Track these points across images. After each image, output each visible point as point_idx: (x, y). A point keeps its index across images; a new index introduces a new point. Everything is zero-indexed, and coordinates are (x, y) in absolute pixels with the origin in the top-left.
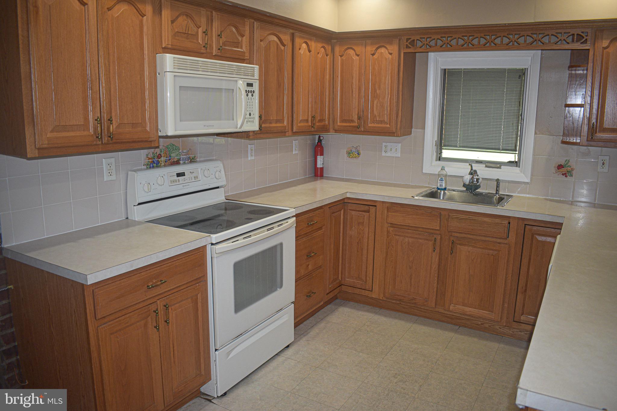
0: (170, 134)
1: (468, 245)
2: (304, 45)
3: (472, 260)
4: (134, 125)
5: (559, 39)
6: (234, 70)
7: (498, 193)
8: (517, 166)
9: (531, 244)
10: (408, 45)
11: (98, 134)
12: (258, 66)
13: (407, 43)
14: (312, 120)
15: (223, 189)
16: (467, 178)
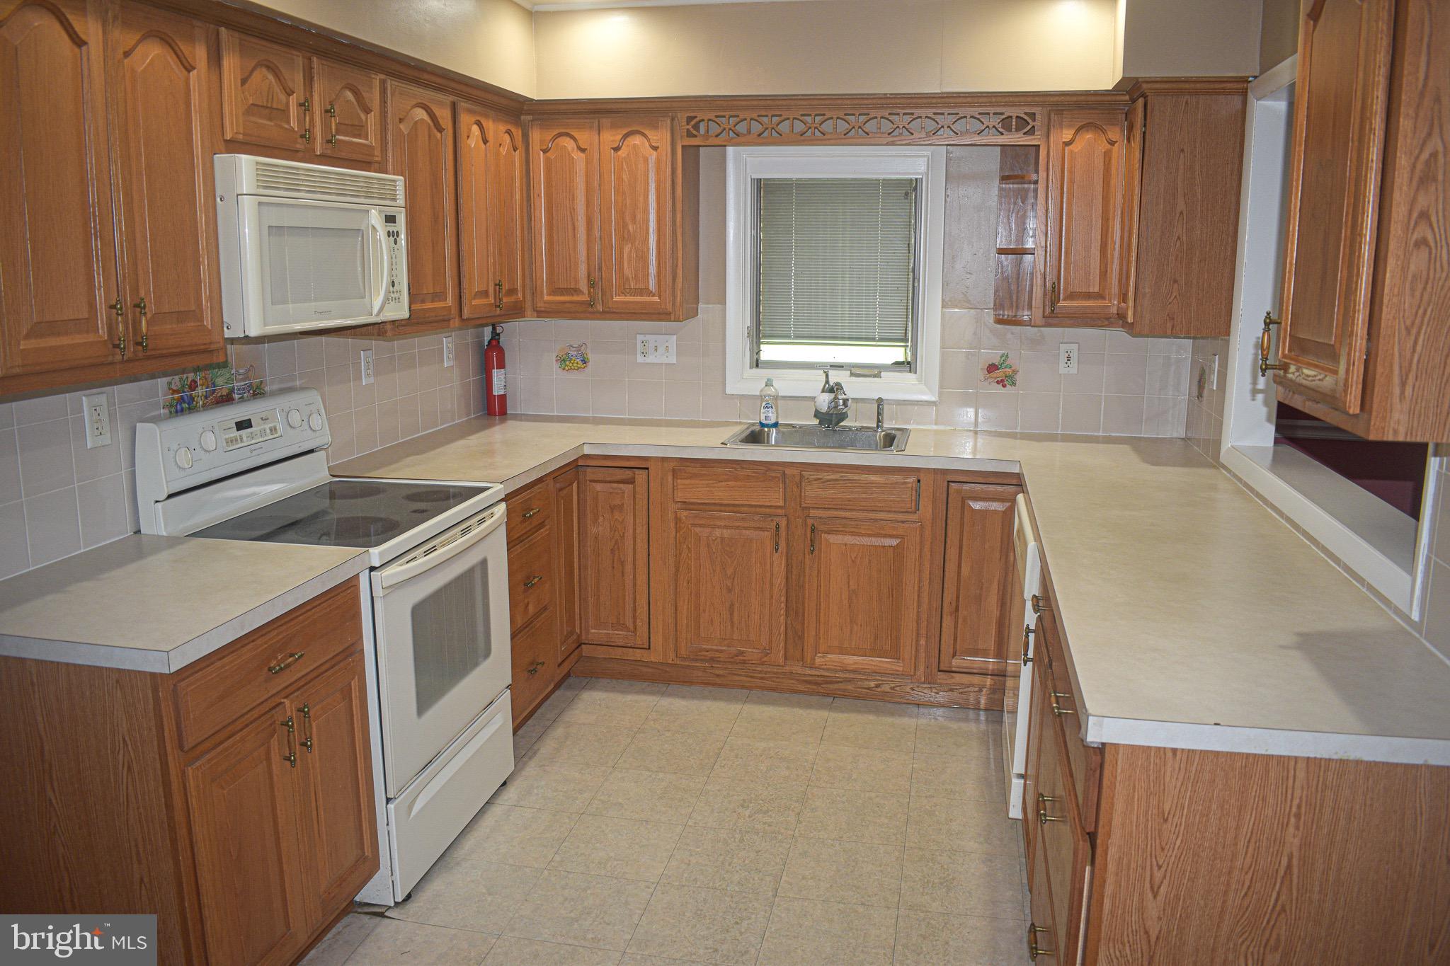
0: (254, 332)
1: (842, 531)
2: (475, 128)
3: (853, 561)
4: (182, 316)
5: (985, 126)
6: (362, 187)
7: (882, 427)
8: (910, 371)
9: (962, 518)
10: (692, 130)
11: (120, 340)
12: (402, 178)
13: (689, 127)
14: (495, 290)
15: (323, 453)
16: (824, 400)
